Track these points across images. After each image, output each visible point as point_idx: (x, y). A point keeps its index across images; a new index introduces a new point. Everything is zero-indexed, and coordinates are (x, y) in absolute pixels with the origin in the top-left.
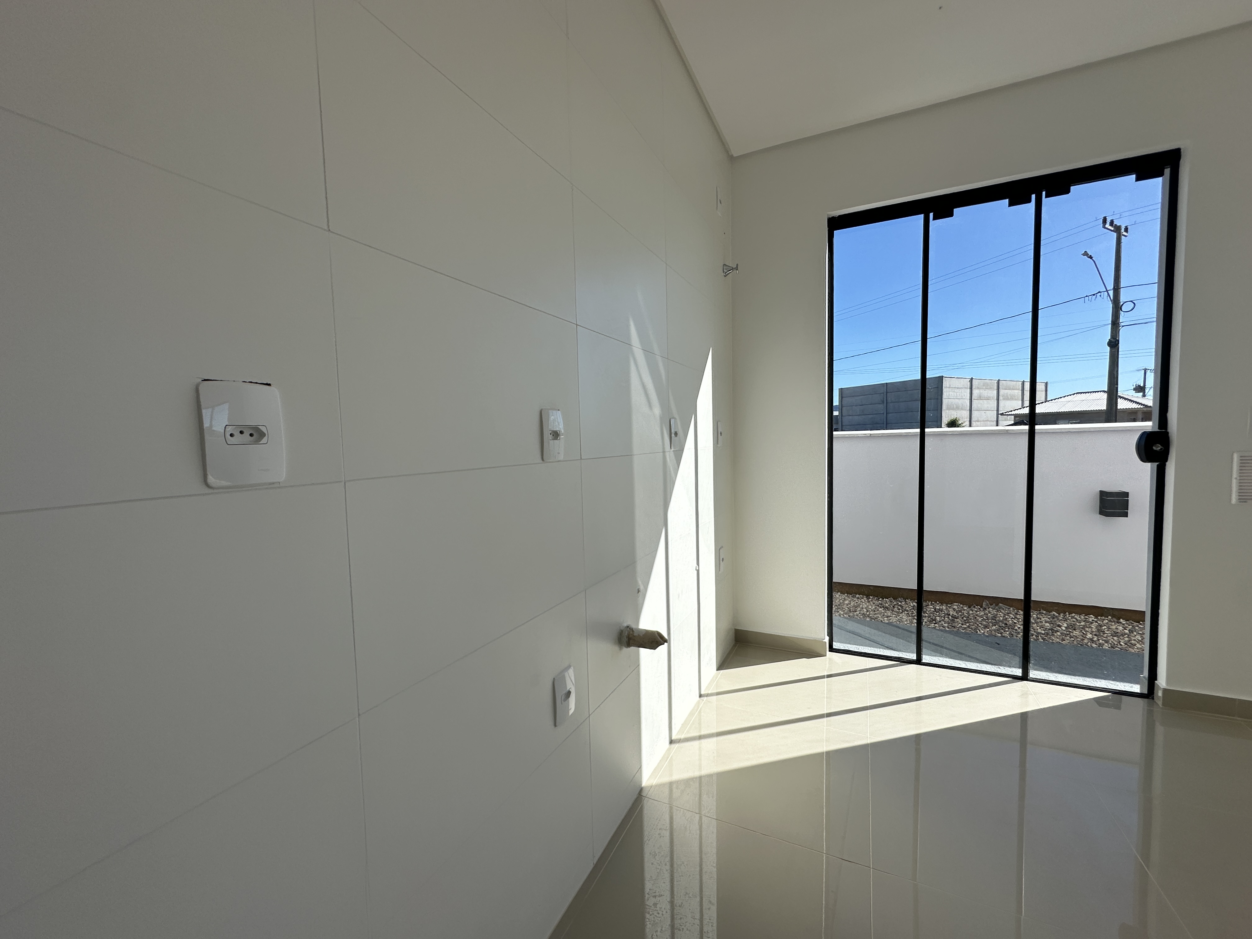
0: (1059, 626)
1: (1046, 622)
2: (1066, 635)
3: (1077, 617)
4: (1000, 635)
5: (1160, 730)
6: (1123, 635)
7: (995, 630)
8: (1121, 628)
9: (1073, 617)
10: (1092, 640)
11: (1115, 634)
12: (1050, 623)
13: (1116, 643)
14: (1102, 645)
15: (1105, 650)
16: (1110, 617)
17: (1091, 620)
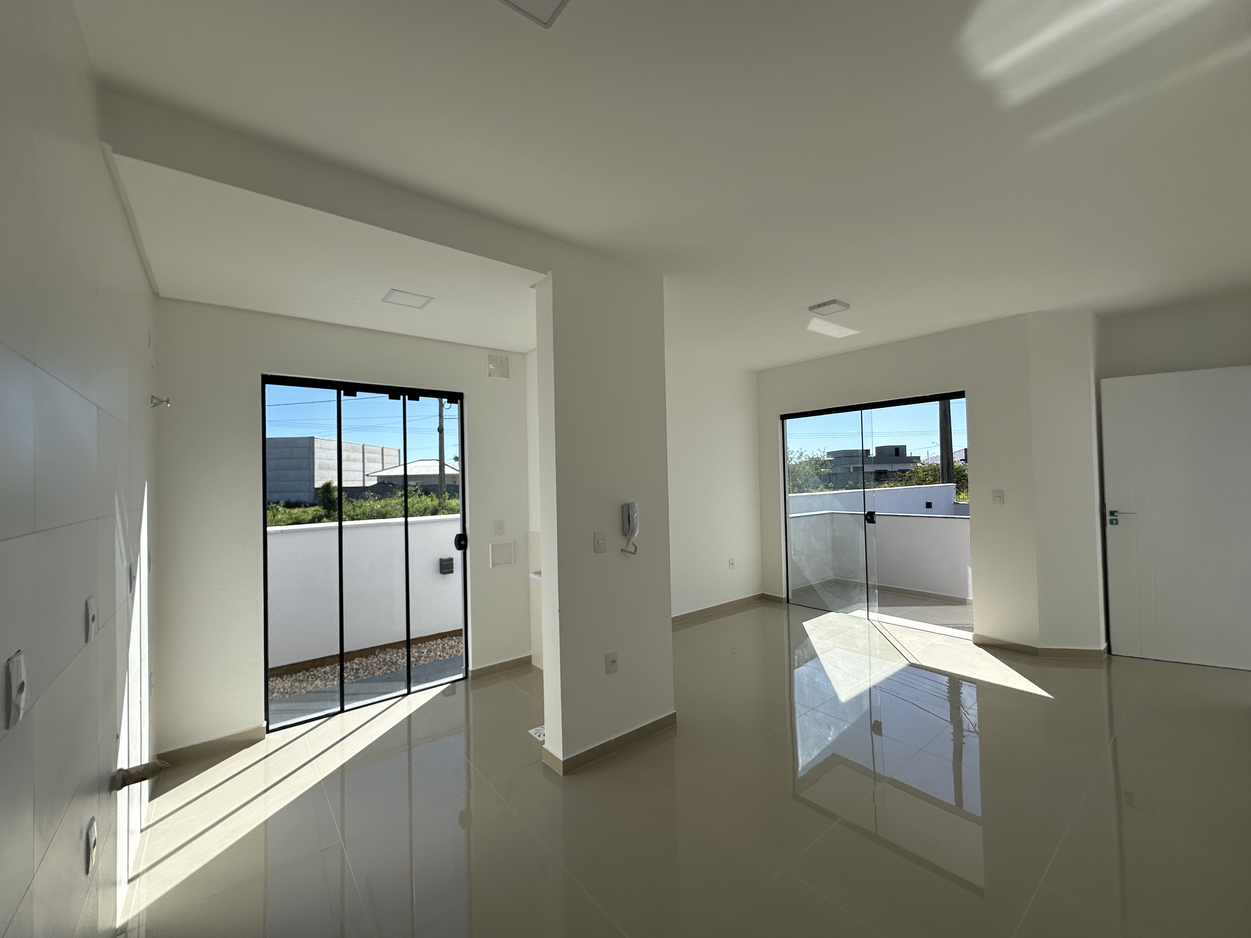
0: (423, 653)
1: (415, 652)
2: (427, 657)
3: (432, 643)
4: (389, 672)
5: (471, 693)
6: (455, 647)
7: (386, 670)
8: (453, 643)
9: (430, 644)
10: (440, 656)
11: (451, 647)
12: (418, 652)
13: (451, 653)
14: (445, 657)
15: (448, 659)
16: (448, 637)
17: (439, 642)
